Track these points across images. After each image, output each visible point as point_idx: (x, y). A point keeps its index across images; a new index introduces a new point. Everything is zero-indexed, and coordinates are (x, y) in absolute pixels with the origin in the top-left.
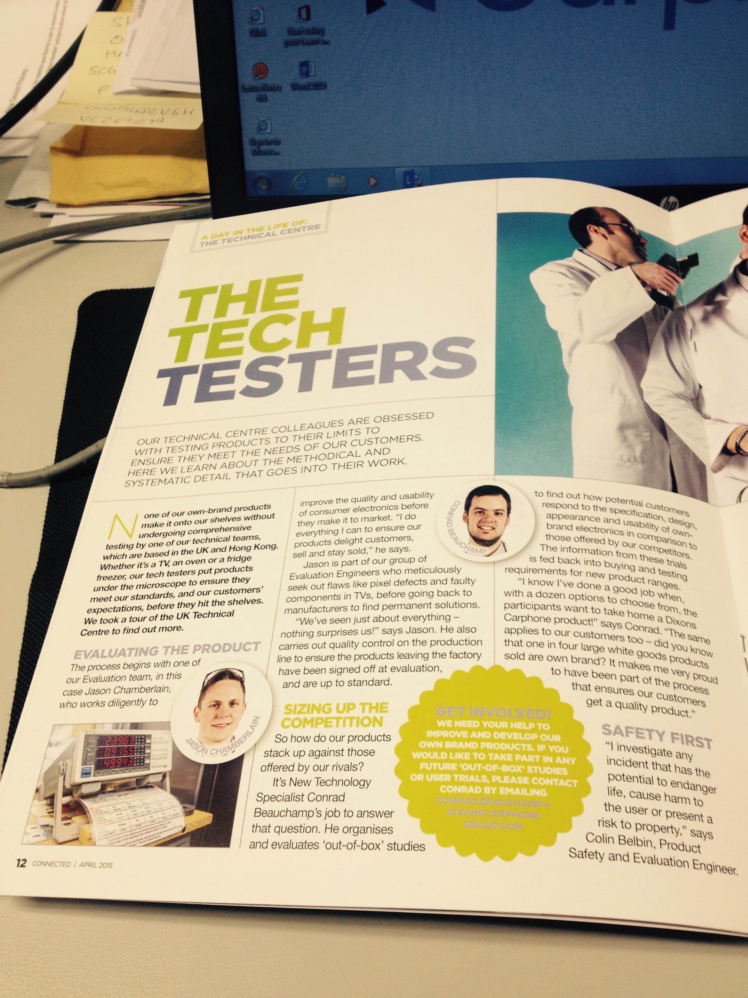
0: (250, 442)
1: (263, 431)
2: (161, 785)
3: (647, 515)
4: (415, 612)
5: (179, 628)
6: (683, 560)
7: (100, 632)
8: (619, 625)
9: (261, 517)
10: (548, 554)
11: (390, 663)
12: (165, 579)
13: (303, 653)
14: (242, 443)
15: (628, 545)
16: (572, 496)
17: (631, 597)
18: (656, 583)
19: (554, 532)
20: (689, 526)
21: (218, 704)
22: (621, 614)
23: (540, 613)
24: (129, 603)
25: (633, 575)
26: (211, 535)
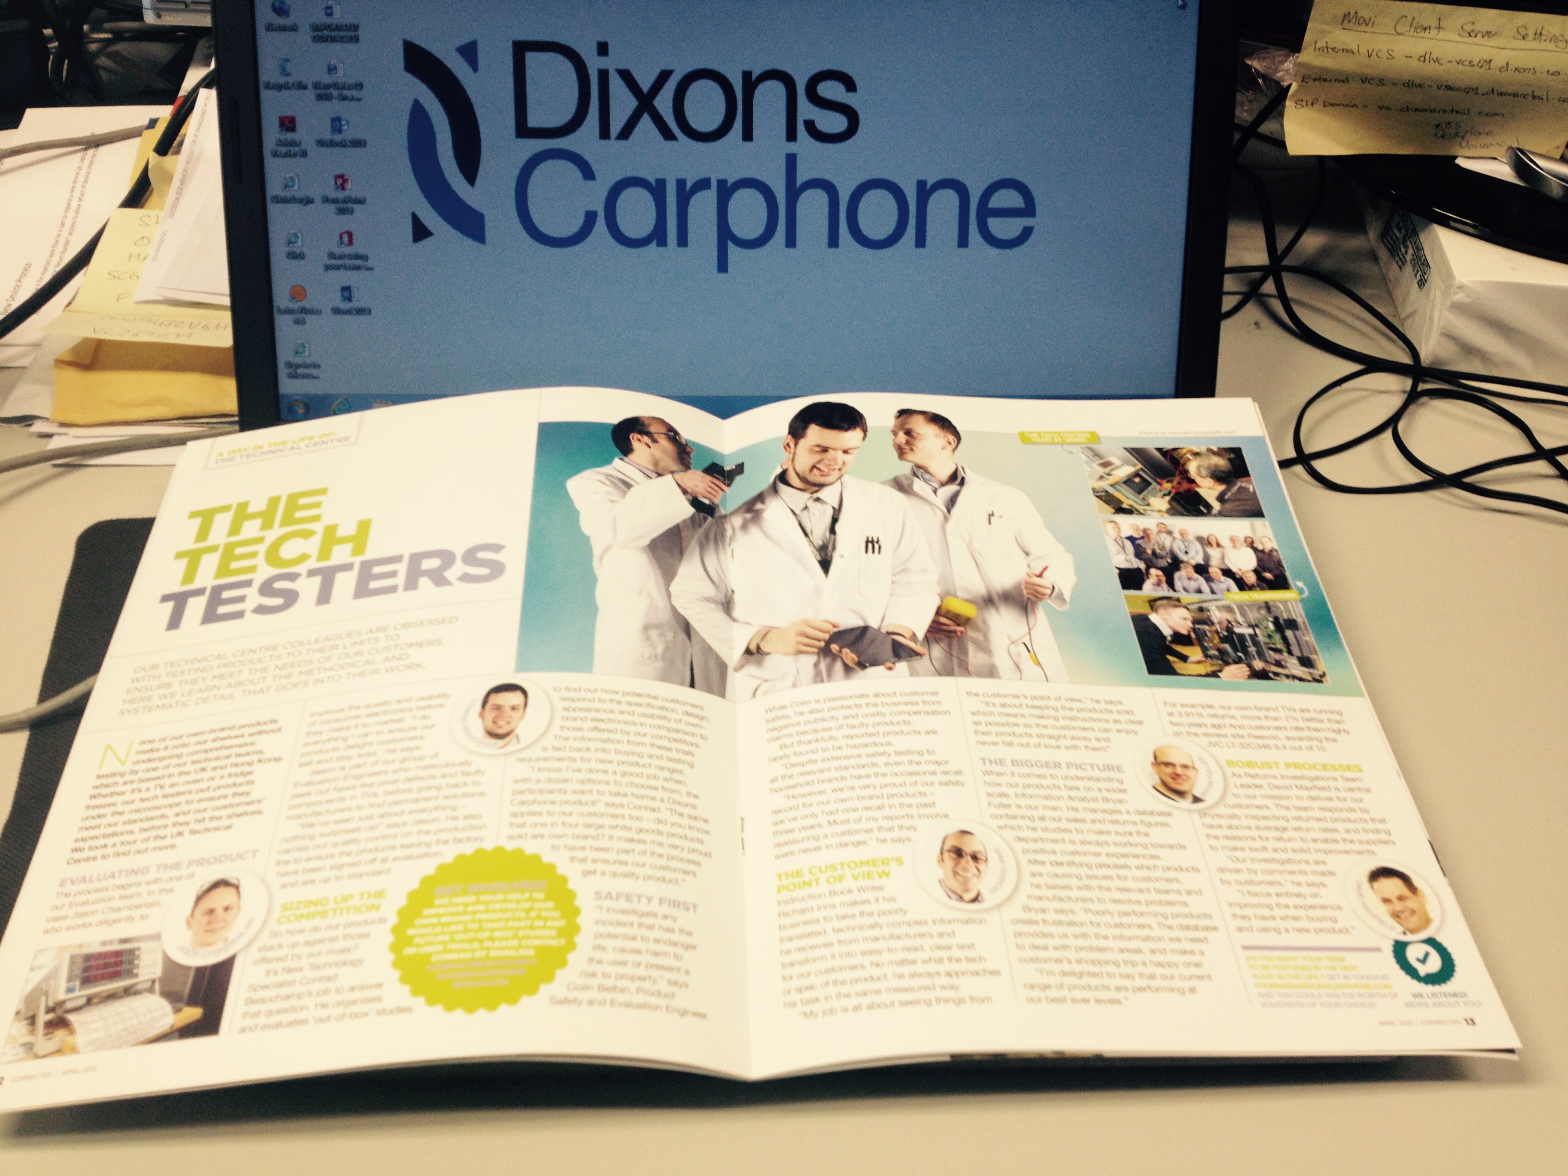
0: (260, 660)
1: (274, 648)
2: (151, 990)
3: (662, 708)
4: (422, 805)
5: (173, 846)
6: (692, 749)
7: (88, 859)
8: (622, 806)
9: (266, 732)
10: (560, 744)
11: (391, 854)
12: (160, 802)
13: (304, 855)
14: (251, 662)
15: (639, 734)
16: (590, 691)
17: (637, 780)
18: (662, 768)
19: (569, 724)
20: (702, 719)
21: (211, 912)
22: (625, 795)
23: (547, 797)
24: (120, 828)
25: (641, 761)
26: (211, 755)
